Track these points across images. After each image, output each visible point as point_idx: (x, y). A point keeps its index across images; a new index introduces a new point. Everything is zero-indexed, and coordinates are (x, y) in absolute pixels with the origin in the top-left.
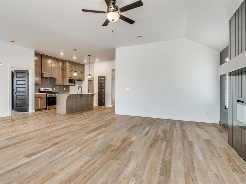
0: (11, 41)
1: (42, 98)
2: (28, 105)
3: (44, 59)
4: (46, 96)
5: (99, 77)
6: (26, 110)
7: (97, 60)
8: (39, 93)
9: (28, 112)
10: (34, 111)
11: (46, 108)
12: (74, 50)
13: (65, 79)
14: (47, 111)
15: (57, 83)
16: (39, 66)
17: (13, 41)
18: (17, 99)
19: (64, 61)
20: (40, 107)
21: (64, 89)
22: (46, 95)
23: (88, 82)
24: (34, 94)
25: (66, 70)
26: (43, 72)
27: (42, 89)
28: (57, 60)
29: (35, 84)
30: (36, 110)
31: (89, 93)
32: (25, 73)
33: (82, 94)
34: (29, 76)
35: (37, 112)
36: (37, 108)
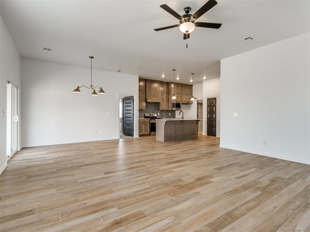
0: (118, 71)
1: (146, 124)
2: (133, 130)
3: (148, 83)
4: (149, 122)
5: (208, 99)
6: (132, 135)
7: (204, 78)
8: (145, 118)
9: (133, 137)
10: (138, 136)
11: (149, 134)
12: (173, 70)
13: (169, 103)
14: (150, 137)
15: (161, 108)
16: (144, 91)
17: (120, 71)
18: (125, 124)
19: (168, 84)
20: (144, 133)
21: (170, 114)
22: (149, 120)
23: (197, 105)
24: (138, 119)
25: (170, 93)
26: (147, 98)
27: (147, 115)
28: (161, 83)
29: (139, 110)
30: (140, 136)
31: (198, 119)
32: (131, 99)
33: (184, 119)
34: (134, 102)
35: (141, 138)
36: (141, 134)
